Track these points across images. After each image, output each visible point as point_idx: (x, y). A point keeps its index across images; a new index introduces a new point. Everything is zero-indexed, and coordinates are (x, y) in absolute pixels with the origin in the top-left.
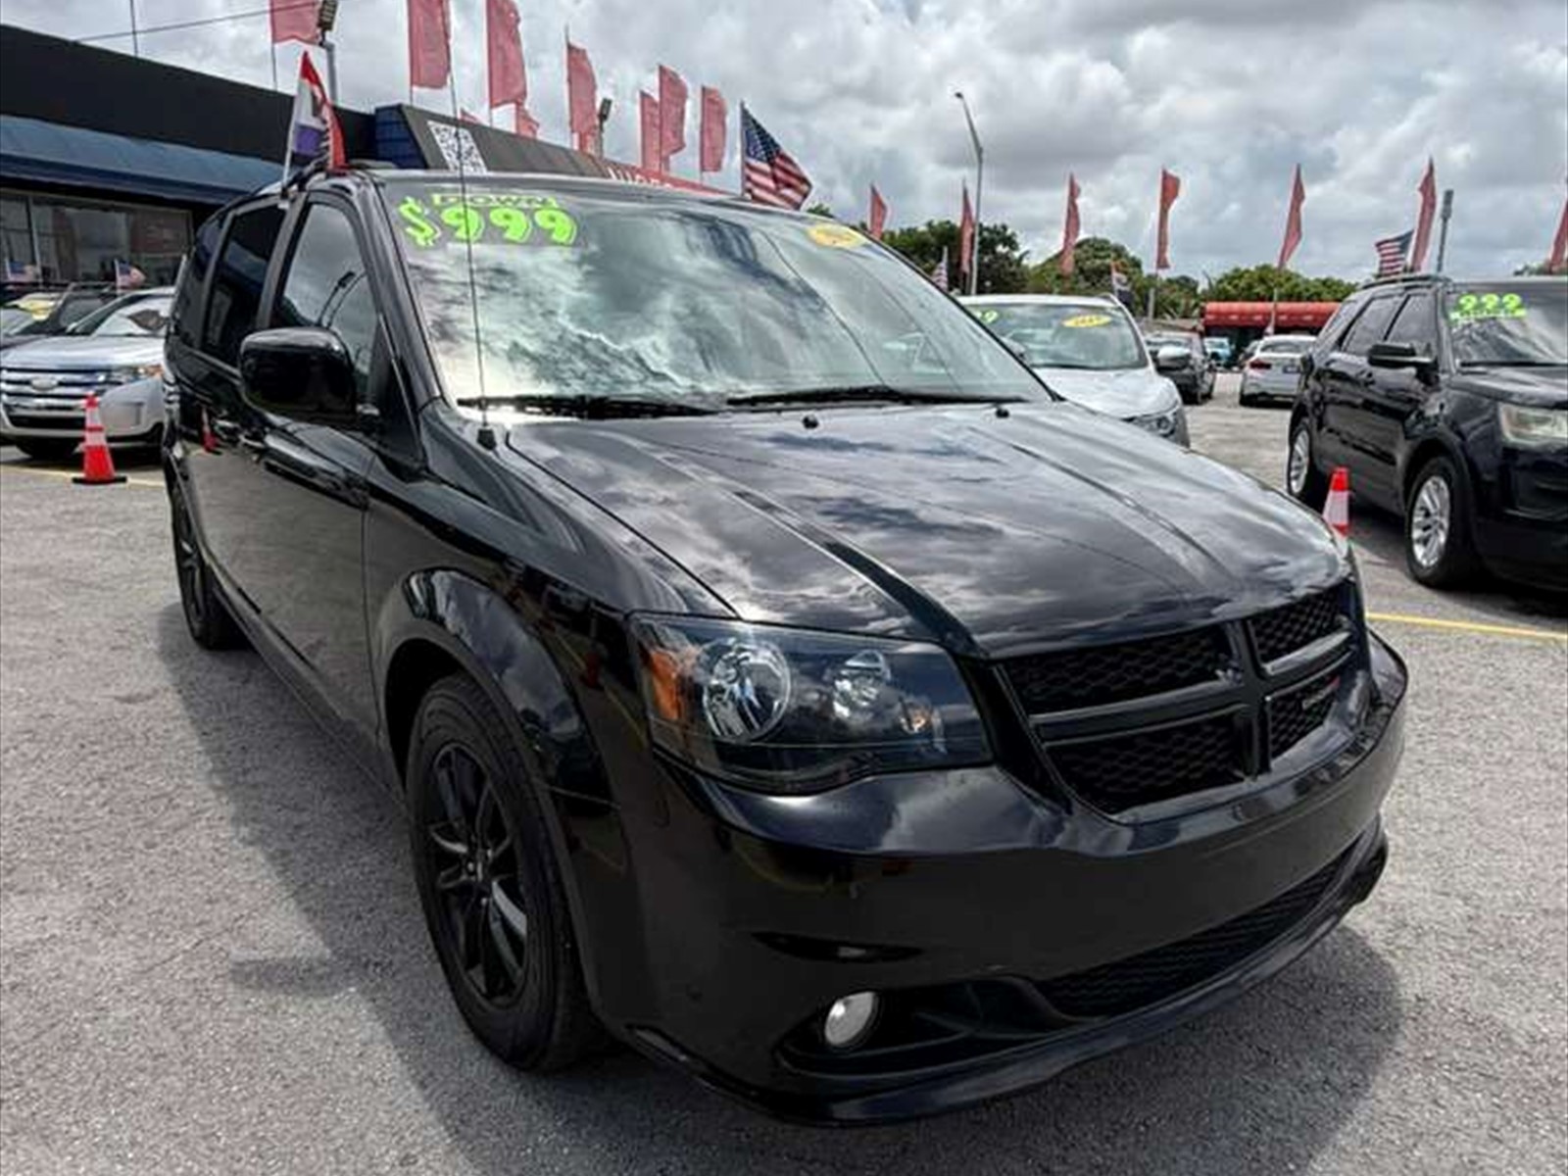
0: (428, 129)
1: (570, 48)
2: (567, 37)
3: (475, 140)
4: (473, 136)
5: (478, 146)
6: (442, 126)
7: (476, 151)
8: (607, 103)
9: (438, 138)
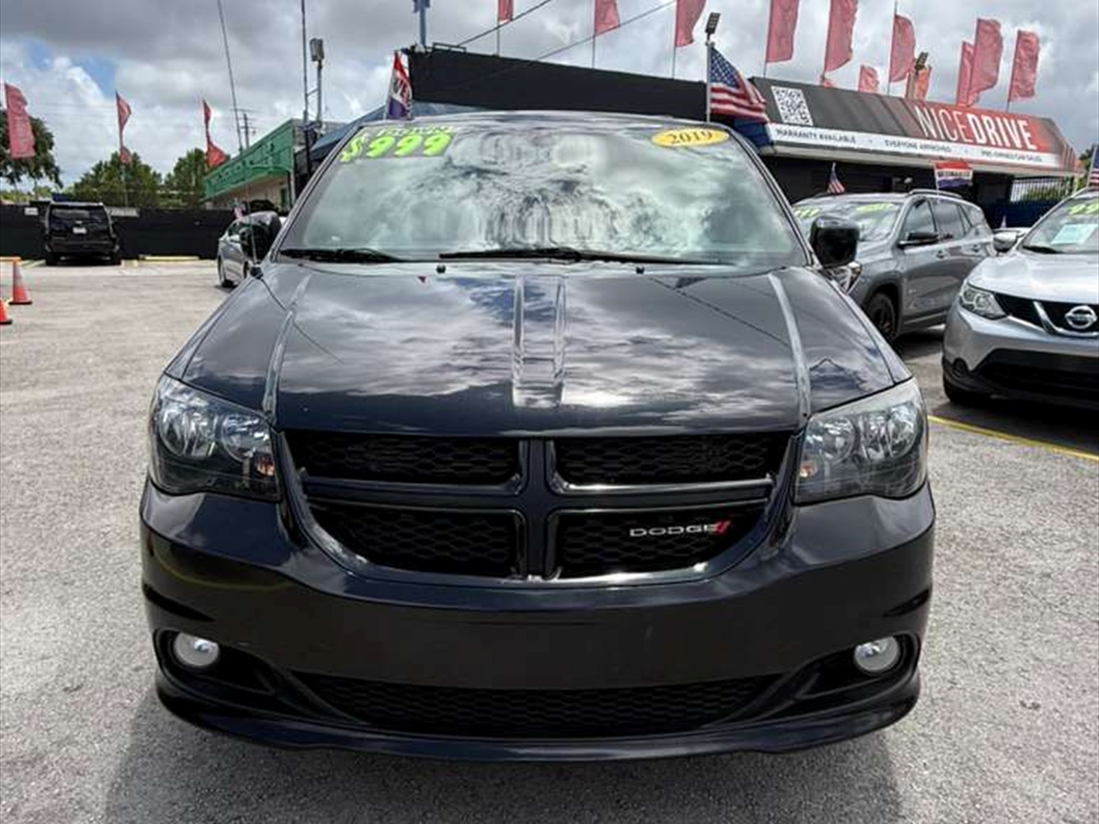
0: (771, 91)
1: (897, 17)
2: (896, 10)
3: (805, 96)
4: (804, 93)
5: (807, 101)
6: (781, 89)
7: (804, 104)
8: (924, 56)
9: (776, 97)
